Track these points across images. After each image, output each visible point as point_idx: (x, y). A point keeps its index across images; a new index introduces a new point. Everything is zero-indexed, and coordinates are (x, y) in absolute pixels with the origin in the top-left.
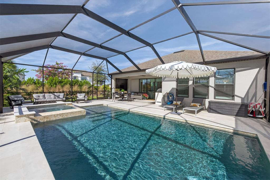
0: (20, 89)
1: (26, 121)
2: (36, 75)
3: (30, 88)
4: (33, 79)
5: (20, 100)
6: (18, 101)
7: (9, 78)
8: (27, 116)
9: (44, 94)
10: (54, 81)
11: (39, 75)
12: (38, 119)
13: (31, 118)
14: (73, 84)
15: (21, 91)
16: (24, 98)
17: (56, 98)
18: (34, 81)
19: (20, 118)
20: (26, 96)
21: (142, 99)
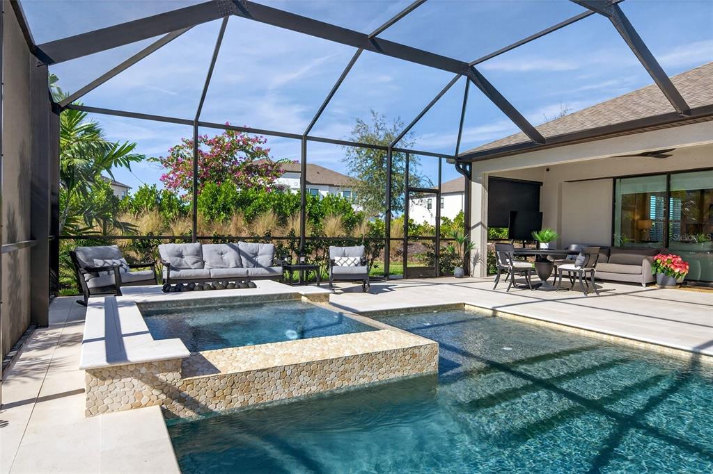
0: (117, 225)
1: (140, 406)
2: (164, 178)
3: (146, 224)
4: (152, 192)
5: (113, 268)
6: (106, 273)
7: (81, 179)
8: (143, 370)
9: (197, 244)
10: (221, 198)
11: (171, 175)
12: (202, 389)
13: (164, 387)
14: (289, 212)
15: (119, 232)
16: (129, 259)
17: (242, 267)
18: (158, 198)
19: (108, 382)
20: (133, 254)
21: (648, 285)
